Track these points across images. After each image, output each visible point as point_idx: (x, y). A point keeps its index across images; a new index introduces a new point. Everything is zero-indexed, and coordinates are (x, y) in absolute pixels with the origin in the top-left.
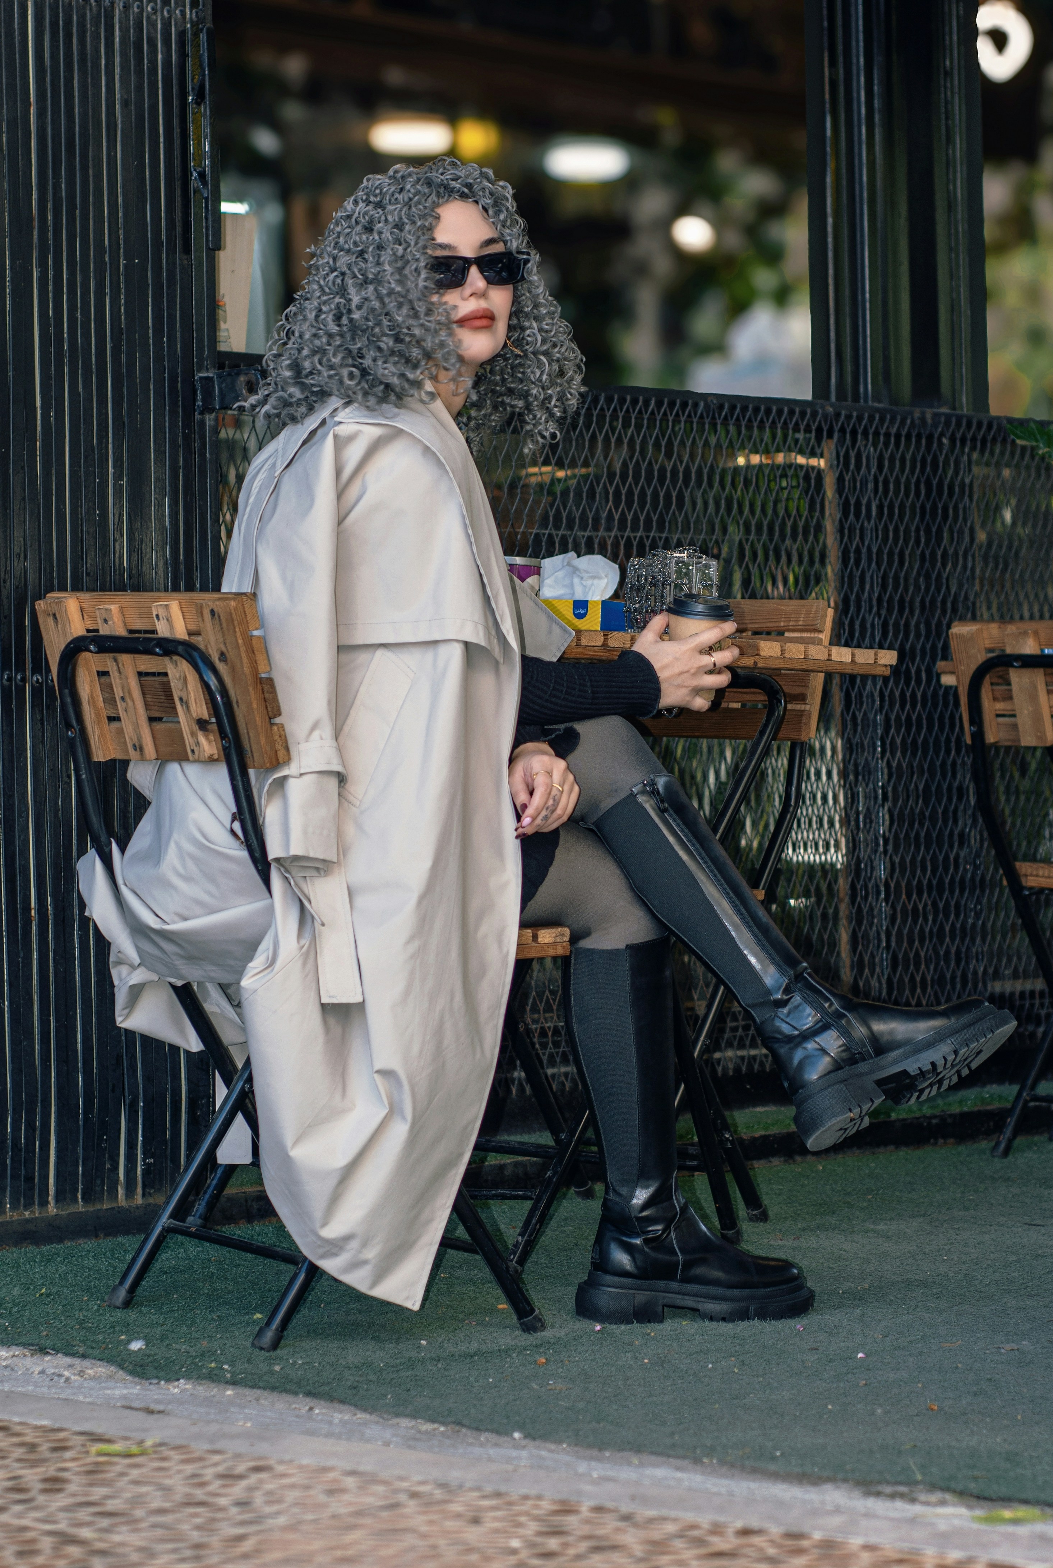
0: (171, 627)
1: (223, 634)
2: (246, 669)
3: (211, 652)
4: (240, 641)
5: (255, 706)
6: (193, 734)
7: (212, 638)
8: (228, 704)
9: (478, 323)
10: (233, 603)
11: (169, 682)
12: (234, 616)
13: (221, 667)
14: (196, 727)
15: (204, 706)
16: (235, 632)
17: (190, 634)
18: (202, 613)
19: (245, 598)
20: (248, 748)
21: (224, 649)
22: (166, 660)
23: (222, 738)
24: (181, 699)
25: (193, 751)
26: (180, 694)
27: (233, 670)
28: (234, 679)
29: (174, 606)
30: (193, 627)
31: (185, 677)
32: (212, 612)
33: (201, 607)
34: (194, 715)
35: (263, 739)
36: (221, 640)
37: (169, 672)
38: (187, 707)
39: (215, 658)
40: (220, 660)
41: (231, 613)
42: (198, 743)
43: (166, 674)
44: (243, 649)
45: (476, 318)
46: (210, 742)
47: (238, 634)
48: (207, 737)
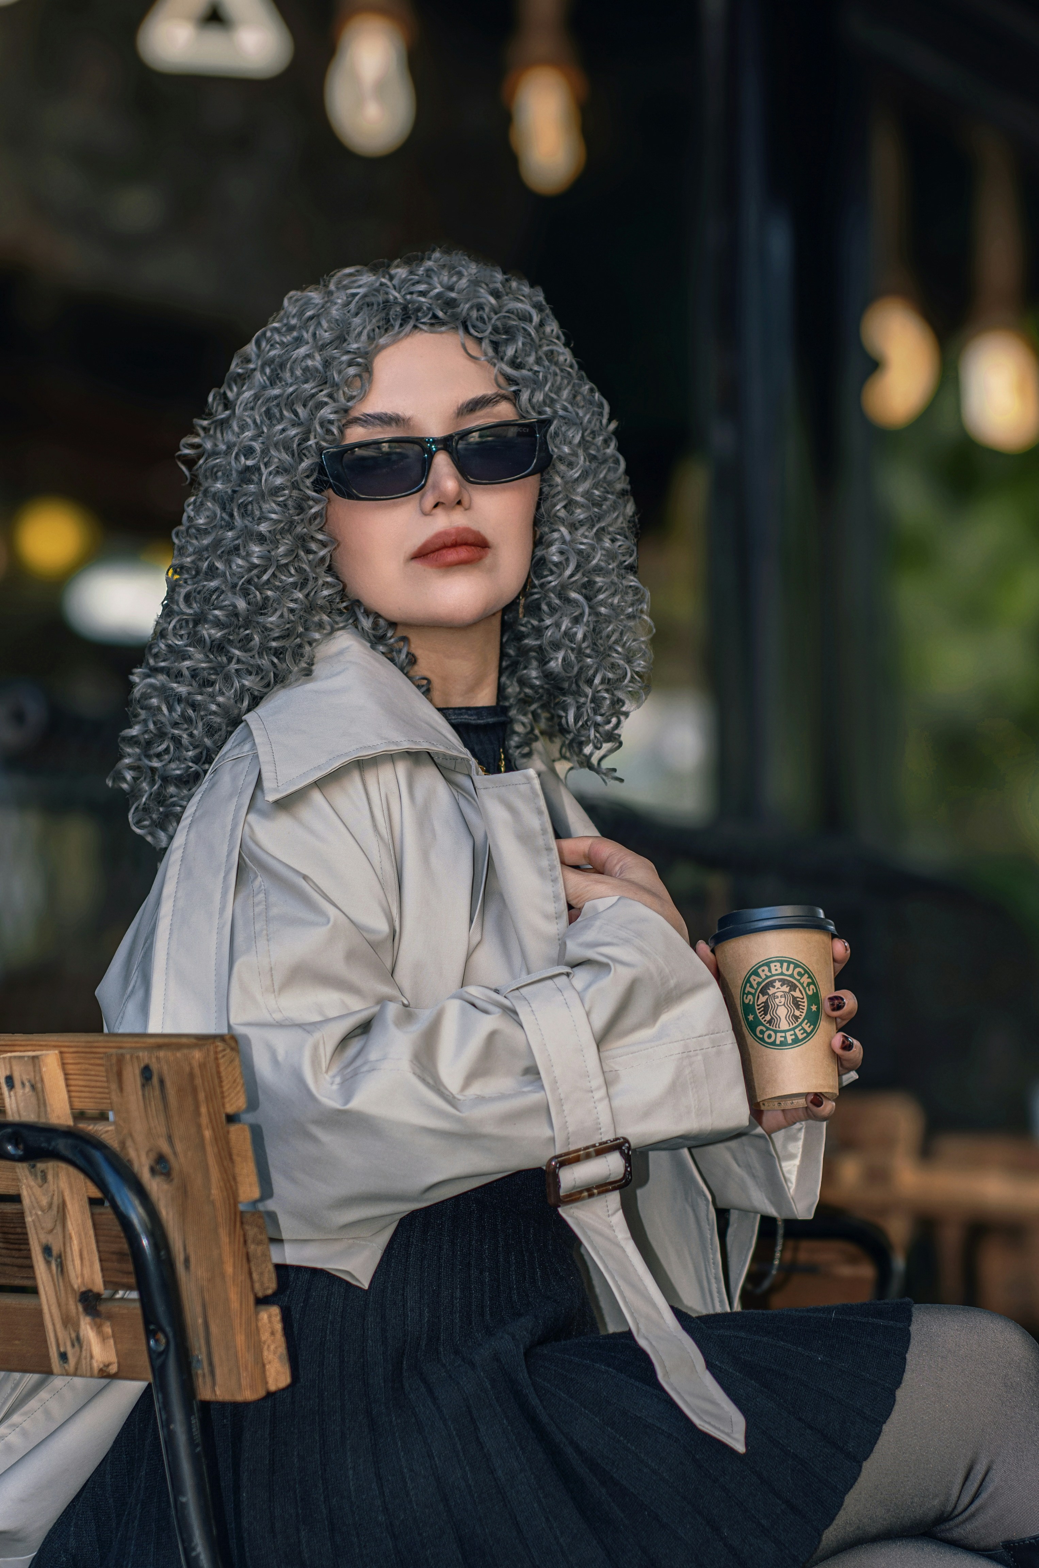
0: (41, 1100)
1: (168, 1118)
2: (216, 1192)
3: (132, 1154)
4: (207, 1134)
5: (229, 1270)
6: (69, 1322)
7: (139, 1128)
8: (166, 1262)
9: (452, 556)
10: (197, 1055)
11: (21, 1215)
12: (198, 1081)
13: (155, 1186)
14: (75, 1308)
15: (97, 1266)
16: (197, 1113)
17: (80, 1116)
18: (120, 1075)
19: (220, 1045)
20: (203, 1357)
21: (165, 1148)
22: (22, 1169)
23: (150, 1334)
24: (47, 1250)
25: (63, 1356)
26: (45, 1238)
27: (183, 1192)
28: (183, 1214)
29: (51, 1061)
30: (89, 1105)
31: (63, 1206)
32: (146, 1073)
33: (120, 1060)
34: (77, 1283)
35: (240, 1339)
36: (162, 1130)
37: (25, 1193)
38: (61, 1267)
39: (142, 1166)
40: (153, 1171)
41: (192, 1076)
42: (78, 1341)
43: (16, 1199)
44: (211, 1151)
45: (445, 547)
46: (103, 1338)
47: (204, 1120)
48: (98, 1328)
